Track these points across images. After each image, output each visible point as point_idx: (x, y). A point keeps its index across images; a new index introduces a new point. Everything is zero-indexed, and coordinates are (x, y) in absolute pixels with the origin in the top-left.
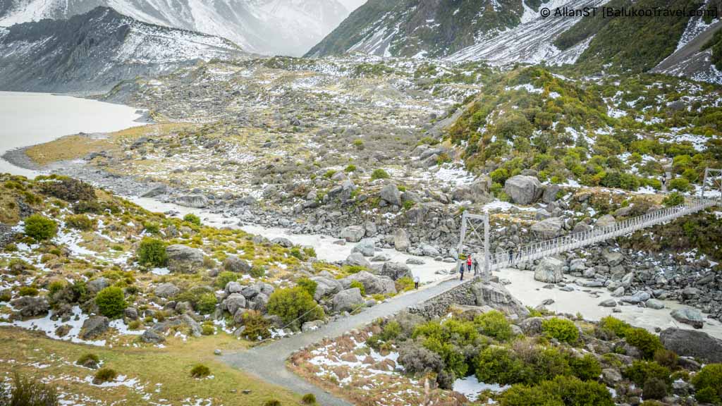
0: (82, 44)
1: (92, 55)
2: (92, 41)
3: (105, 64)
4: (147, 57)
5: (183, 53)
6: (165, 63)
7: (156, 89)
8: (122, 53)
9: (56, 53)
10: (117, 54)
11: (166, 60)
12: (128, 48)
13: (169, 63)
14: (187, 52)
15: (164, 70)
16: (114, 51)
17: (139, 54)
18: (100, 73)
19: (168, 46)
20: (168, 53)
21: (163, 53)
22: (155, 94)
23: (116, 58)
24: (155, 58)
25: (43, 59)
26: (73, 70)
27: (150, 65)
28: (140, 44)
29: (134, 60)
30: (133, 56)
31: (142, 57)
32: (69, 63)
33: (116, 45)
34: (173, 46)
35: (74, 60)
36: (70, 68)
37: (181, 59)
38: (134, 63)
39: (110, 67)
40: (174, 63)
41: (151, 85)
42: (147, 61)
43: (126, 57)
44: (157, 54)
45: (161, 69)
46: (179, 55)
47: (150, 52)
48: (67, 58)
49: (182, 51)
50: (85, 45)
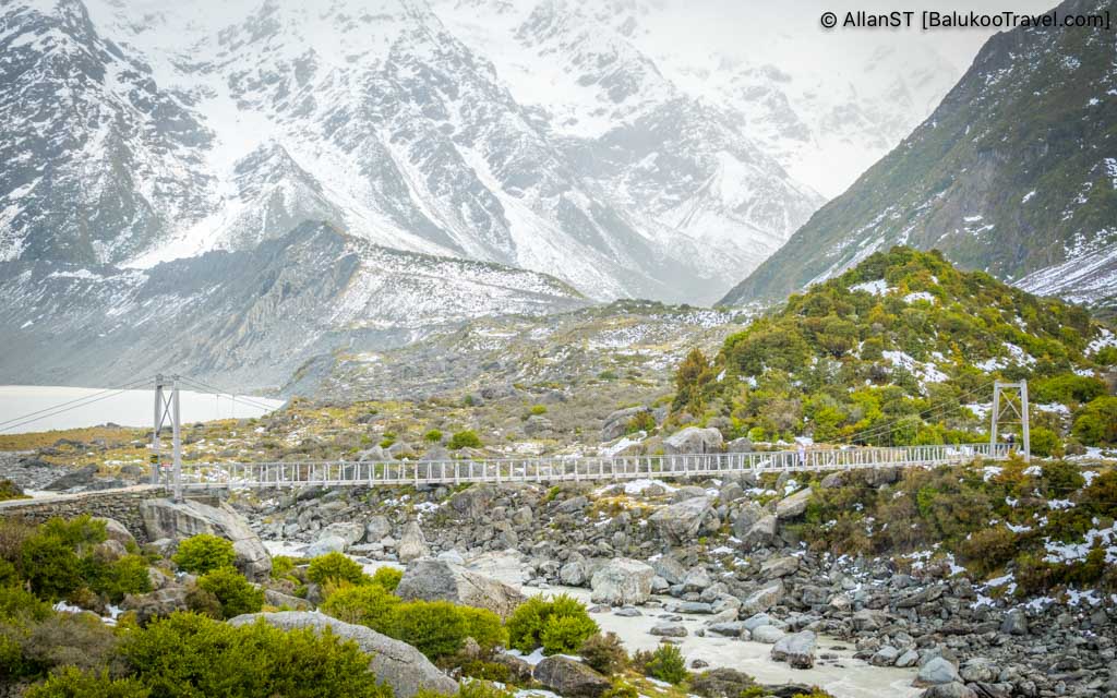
0: (268, 295)
1: (285, 316)
2: (287, 290)
3: (307, 331)
4: (389, 317)
5: (459, 306)
6: (423, 327)
7: (365, 369)
8: (341, 309)
9: (219, 314)
10: (332, 312)
11: (425, 321)
12: (354, 300)
13: (430, 327)
14: (468, 305)
15: (418, 339)
16: (326, 306)
17: (373, 312)
18: (297, 350)
19: (431, 293)
20: (431, 306)
21: (421, 307)
22: (362, 379)
23: (329, 321)
24: (404, 318)
25: (196, 325)
26: (247, 344)
27: (393, 330)
28: (379, 290)
29: (363, 323)
30: (362, 315)
31: (380, 316)
32: (242, 331)
33: (333, 294)
34: (442, 292)
35: (251, 325)
36: (242, 342)
37: (454, 319)
38: (362, 328)
39: (316, 338)
40: (439, 326)
41: (358, 363)
42: (387, 324)
43: (349, 318)
44: (410, 310)
45: (414, 339)
46: (452, 310)
47: (395, 306)
48: (239, 322)
49: (459, 302)
50: (275, 296)
